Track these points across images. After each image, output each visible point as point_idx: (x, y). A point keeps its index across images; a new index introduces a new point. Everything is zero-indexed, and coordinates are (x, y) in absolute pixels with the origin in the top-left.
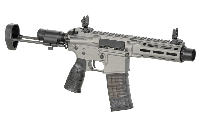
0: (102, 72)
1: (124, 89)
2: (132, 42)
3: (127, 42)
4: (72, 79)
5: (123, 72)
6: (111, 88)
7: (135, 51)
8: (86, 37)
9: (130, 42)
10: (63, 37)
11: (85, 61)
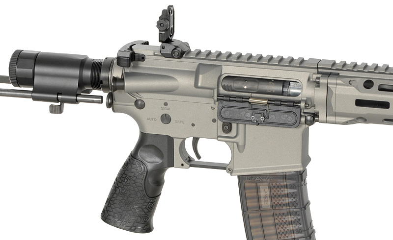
0: (224, 168)
1: (299, 217)
2: (329, 81)
3: (309, 79)
4: (127, 195)
5: (297, 167)
6: (257, 214)
7: (337, 107)
8: (171, 70)
9: (321, 81)
10: (96, 74)
11: (170, 140)
